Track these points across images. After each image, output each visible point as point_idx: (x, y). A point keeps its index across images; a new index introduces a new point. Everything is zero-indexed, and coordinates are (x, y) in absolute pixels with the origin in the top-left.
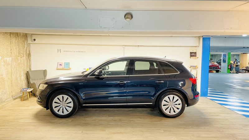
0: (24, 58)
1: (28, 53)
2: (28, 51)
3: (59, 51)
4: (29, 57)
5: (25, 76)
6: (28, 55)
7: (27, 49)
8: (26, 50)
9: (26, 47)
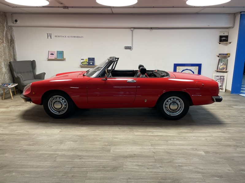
0: (5, 45)
1: (10, 38)
2: (10, 35)
3: (49, 36)
4: (11, 44)
5: (8, 68)
6: (10, 42)
7: (8, 33)
8: (6, 34)
9: (6, 31)
